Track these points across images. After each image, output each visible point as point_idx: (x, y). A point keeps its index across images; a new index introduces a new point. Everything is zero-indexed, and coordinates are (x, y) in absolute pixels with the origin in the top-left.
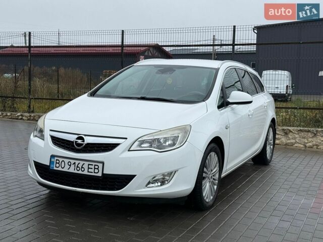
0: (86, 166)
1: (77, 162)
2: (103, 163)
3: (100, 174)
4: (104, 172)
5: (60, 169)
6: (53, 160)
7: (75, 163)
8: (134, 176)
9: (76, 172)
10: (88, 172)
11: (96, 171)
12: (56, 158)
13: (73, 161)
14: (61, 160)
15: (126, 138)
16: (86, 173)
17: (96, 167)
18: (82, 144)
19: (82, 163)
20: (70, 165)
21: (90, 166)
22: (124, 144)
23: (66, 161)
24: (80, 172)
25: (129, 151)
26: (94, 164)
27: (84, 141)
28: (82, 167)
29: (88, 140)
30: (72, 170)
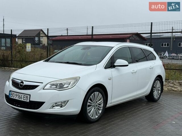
0: (22, 97)
1: (19, 94)
2: (30, 95)
3: (28, 101)
4: (30, 100)
5: (12, 98)
7: (18, 95)
8: (44, 102)
9: (19, 99)
10: (24, 99)
11: (27, 99)
12: (11, 92)
13: (17, 94)
14: (13, 93)
15: (42, 83)
16: (22, 100)
17: (27, 97)
18: (22, 85)
19: (21, 95)
20: (16, 96)
21: (24, 97)
22: (41, 86)
23: (15, 93)
24: (20, 99)
25: (43, 89)
26: (26, 95)
27: (23, 84)
28: (21, 97)
29: (25, 83)
30: (17, 98)
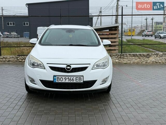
1: (70, 77)
2: (83, 76)
3: (82, 81)
6: (55, 78)
9: (69, 82)
10: (76, 81)
13: (67, 77)
14: (60, 77)
15: (90, 64)
25: (92, 69)
26: (79, 77)
27: (71, 67)
28: (73, 79)
29: (73, 66)
